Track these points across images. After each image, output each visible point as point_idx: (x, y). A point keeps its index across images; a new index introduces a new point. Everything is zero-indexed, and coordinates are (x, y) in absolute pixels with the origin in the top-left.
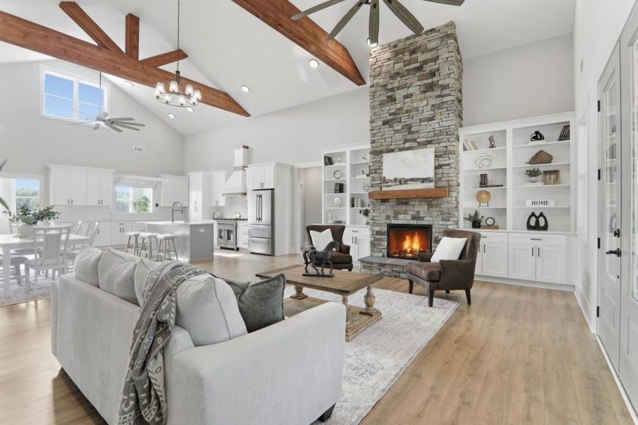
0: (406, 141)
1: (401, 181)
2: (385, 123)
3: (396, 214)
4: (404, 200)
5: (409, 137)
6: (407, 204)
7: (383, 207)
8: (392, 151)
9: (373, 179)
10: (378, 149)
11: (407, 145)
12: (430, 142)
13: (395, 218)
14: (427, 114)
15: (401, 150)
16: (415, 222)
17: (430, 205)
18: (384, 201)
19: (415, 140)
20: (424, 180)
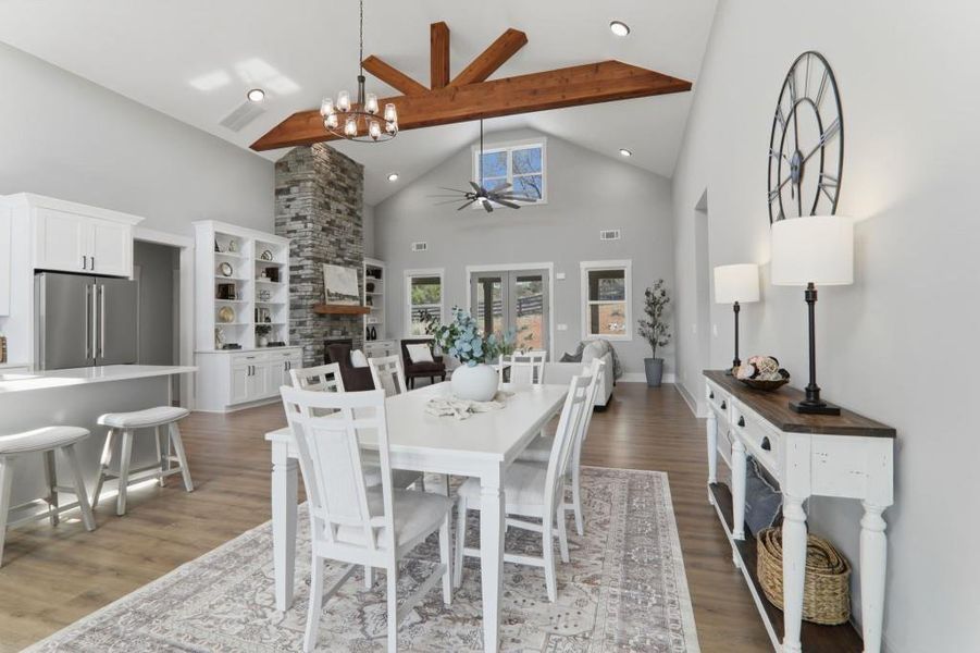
0: (338, 256)
1: (341, 297)
2: (324, 229)
3: (332, 330)
4: (336, 316)
5: (340, 252)
6: (338, 319)
7: (321, 323)
8: (327, 262)
9: (314, 290)
10: (318, 256)
11: (338, 260)
12: (351, 263)
13: (331, 335)
14: (350, 236)
15: (335, 263)
16: (343, 337)
17: (352, 321)
18: (321, 315)
19: (342, 257)
20: (354, 298)
